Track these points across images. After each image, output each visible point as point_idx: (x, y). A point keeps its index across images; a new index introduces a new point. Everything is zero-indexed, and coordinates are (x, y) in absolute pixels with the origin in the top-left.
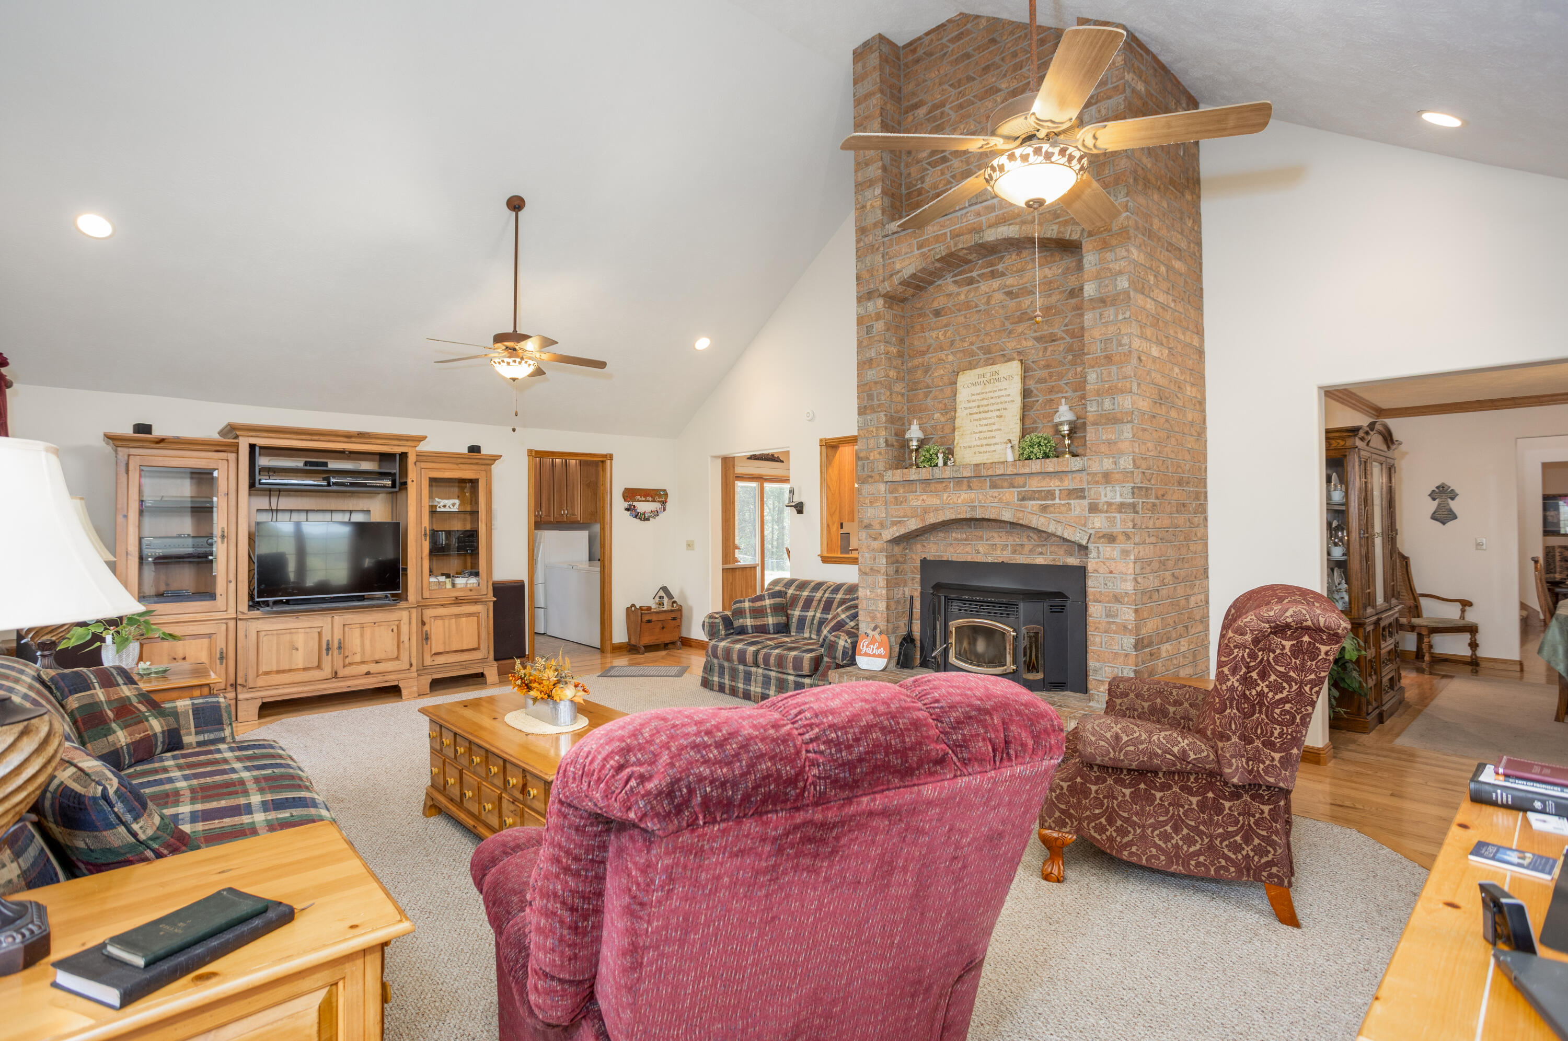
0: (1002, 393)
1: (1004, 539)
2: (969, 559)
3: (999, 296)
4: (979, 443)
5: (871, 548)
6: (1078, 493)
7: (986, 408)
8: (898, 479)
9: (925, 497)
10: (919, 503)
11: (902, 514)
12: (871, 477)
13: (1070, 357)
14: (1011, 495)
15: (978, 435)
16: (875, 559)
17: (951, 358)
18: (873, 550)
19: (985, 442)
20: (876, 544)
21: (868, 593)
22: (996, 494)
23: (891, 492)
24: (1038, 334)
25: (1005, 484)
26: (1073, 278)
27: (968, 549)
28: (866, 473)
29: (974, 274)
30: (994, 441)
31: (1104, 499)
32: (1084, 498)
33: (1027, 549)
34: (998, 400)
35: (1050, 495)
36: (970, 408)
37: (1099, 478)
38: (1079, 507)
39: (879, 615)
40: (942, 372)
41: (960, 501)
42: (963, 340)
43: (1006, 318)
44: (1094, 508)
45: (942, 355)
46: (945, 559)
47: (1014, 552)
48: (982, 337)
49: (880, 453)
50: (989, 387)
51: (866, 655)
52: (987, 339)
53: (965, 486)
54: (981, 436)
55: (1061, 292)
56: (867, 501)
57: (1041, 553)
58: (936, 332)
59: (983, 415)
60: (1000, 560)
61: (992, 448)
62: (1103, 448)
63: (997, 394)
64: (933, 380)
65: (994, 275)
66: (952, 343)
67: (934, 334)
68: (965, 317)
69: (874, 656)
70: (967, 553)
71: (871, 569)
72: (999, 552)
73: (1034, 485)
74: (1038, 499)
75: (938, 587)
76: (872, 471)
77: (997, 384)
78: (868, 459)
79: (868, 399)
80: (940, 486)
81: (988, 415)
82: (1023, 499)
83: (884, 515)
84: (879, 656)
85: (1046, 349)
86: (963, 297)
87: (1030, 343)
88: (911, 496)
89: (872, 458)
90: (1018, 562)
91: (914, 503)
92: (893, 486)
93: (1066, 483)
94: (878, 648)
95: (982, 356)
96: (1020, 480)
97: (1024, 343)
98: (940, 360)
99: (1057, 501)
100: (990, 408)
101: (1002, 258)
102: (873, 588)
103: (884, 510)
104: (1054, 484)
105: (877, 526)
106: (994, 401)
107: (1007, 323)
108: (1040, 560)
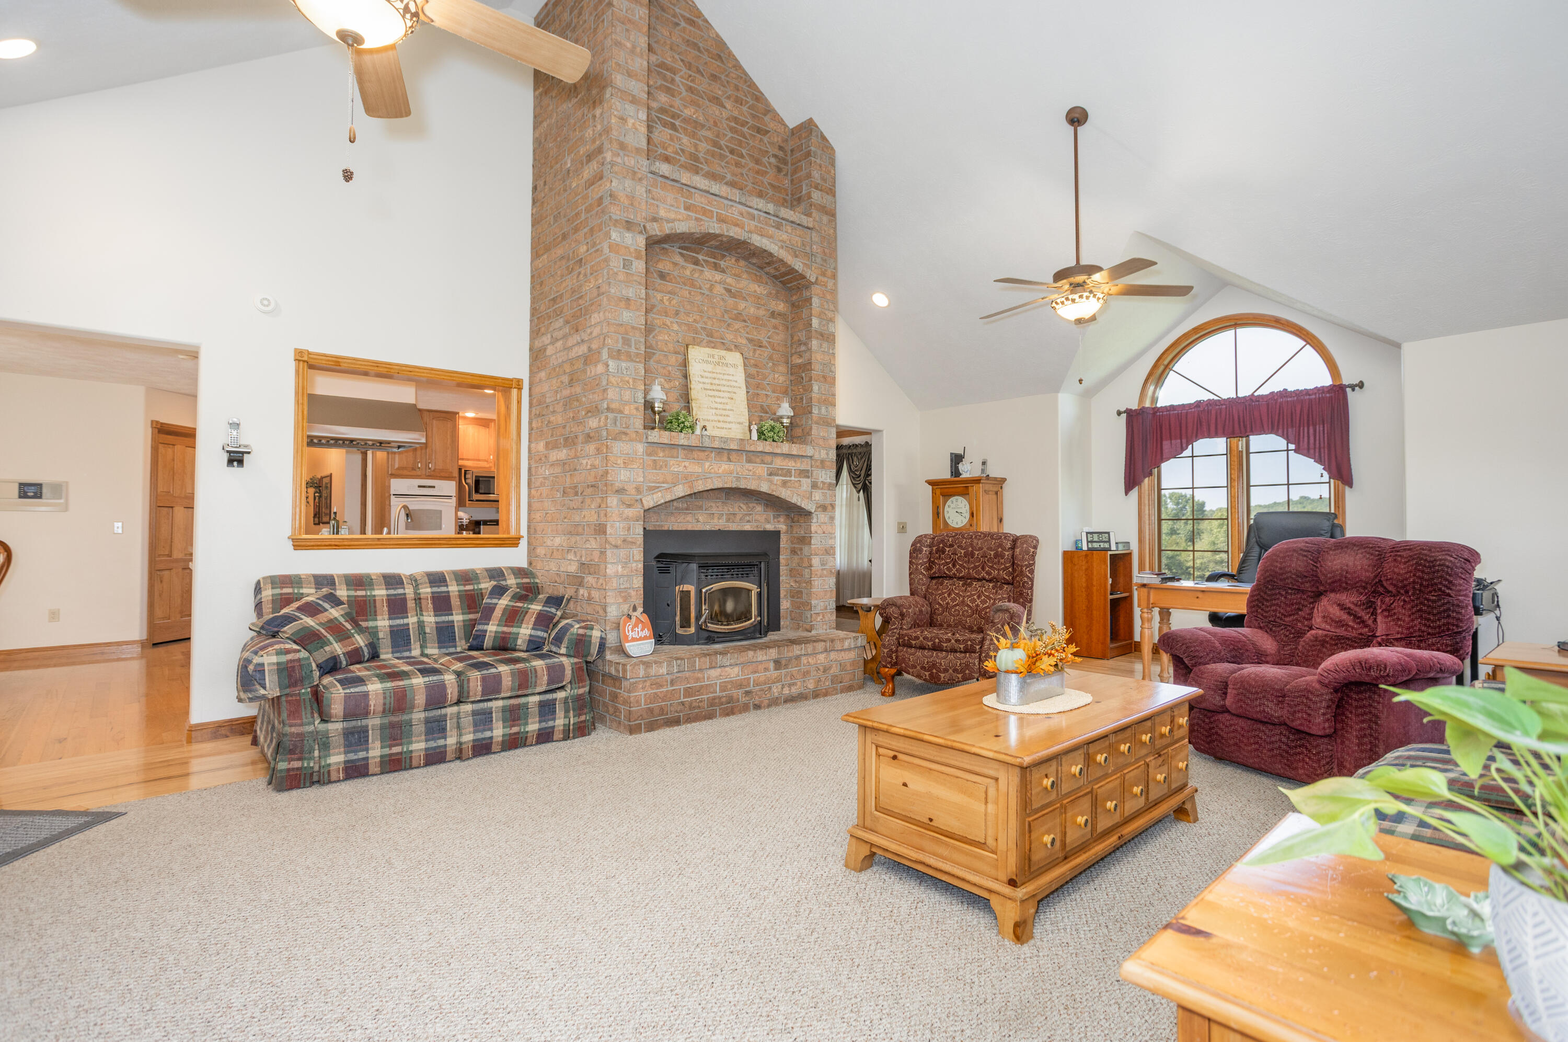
0: (731, 378)
1: (720, 509)
2: (690, 528)
3: (719, 289)
4: (716, 418)
5: (625, 516)
6: (804, 473)
7: (718, 388)
8: (666, 441)
9: (687, 464)
10: (681, 469)
11: (661, 480)
12: (626, 434)
13: (771, 364)
14: (762, 470)
15: (714, 411)
16: (629, 529)
17: (676, 327)
18: (627, 519)
19: (721, 418)
20: (630, 512)
21: (620, 569)
22: (751, 468)
23: (649, 455)
24: (750, 336)
25: (758, 460)
26: (774, 303)
27: (689, 518)
28: (618, 428)
29: (700, 257)
30: (729, 419)
31: (821, 480)
32: (808, 477)
33: (738, 517)
34: (729, 383)
35: (788, 473)
36: (704, 383)
37: (818, 463)
38: (806, 483)
39: (633, 593)
40: (666, 338)
41: (720, 471)
42: (687, 314)
43: (726, 311)
44: (814, 486)
45: (668, 321)
46: (666, 528)
47: (728, 520)
48: (705, 319)
49: (637, 409)
50: (719, 369)
51: (634, 640)
52: (710, 323)
53: (725, 458)
54: (718, 412)
55: (767, 310)
56: (620, 461)
57: (749, 521)
58: (662, 295)
59: (716, 393)
60: (717, 528)
61: (728, 426)
62: (821, 442)
63: (726, 377)
64: (657, 342)
65: (716, 267)
66: (677, 313)
67: (659, 296)
68: (690, 293)
69: (641, 639)
70: (688, 522)
71: (624, 541)
72: (716, 521)
73: (779, 463)
74: (781, 476)
75: (661, 557)
76: (627, 427)
77: (725, 368)
78: (621, 412)
79: (624, 344)
80: (702, 455)
81: (721, 394)
82: (771, 474)
83: (642, 479)
84: (645, 638)
85: (755, 350)
86: (688, 272)
87: (744, 341)
88: (672, 462)
89: (626, 412)
90: (731, 529)
91: (675, 469)
92: (653, 446)
93: (799, 465)
94: (642, 630)
95: (704, 337)
96: (768, 458)
97: (740, 340)
98: (664, 324)
99: (793, 478)
100: (722, 388)
101: (724, 256)
102: (626, 563)
103: (641, 474)
104: (790, 464)
105: (633, 492)
106: (724, 382)
107: (726, 316)
108: (748, 527)
